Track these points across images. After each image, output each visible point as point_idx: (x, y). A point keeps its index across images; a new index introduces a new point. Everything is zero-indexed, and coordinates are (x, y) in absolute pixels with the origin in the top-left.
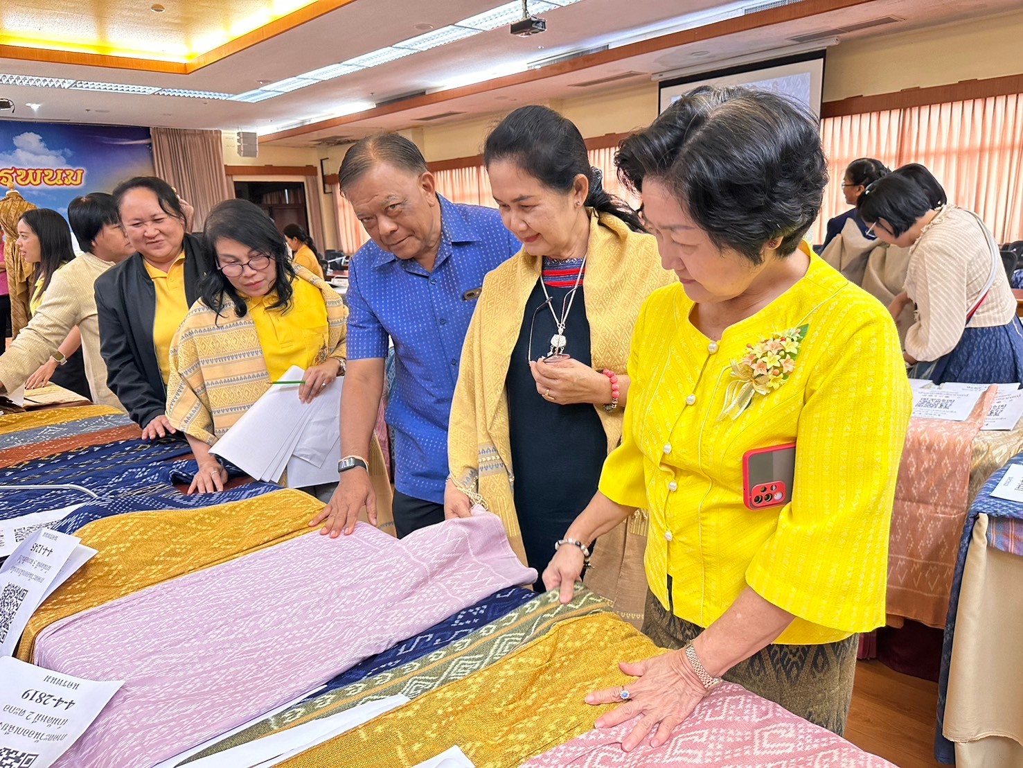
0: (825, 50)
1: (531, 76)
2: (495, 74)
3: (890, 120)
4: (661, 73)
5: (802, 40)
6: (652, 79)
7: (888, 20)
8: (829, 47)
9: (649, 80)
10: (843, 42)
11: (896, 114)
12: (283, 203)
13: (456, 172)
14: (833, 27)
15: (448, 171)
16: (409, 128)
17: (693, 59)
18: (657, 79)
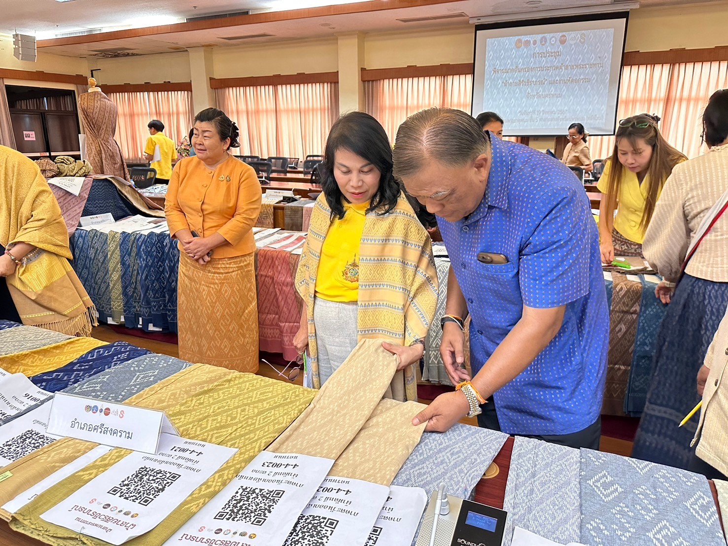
0: (627, 12)
4: (478, 18)
6: (470, 22)
8: (631, 9)
9: (467, 22)
11: (667, 67)
12: (42, 108)
13: (250, 90)
15: (242, 89)
16: (203, 46)
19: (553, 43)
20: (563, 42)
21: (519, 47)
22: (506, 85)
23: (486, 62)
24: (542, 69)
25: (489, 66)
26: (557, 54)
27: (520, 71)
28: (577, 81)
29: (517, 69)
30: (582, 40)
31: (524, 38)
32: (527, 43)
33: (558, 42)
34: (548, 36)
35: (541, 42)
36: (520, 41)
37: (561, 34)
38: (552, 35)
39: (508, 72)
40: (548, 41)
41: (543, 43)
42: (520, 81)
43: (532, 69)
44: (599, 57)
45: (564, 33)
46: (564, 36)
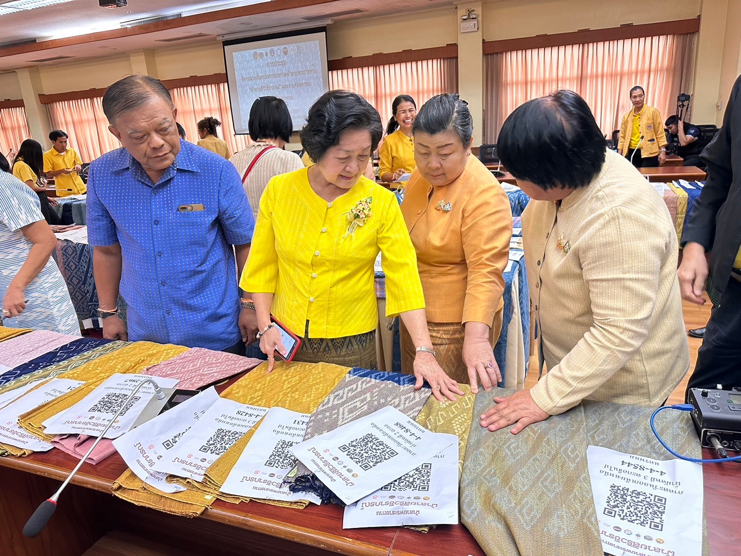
0: (325, 27)
1: (123, 33)
2: (94, 29)
3: (369, 73)
4: (223, 35)
5: (311, 19)
6: (217, 39)
7: (358, 11)
8: (327, 25)
9: (215, 39)
10: (336, 22)
11: (371, 69)
13: (73, 103)
14: (327, 13)
16: (25, 67)
17: (242, 28)
18: (220, 38)
19: (279, 54)
20: (286, 53)
21: (256, 59)
22: (252, 91)
23: (236, 72)
24: (275, 76)
25: (238, 75)
26: (284, 63)
27: (260, 79)
28: (301, 85)
29: (258, 77)
30: (299, 51)
31: (259, 51)
32: (261, 54)
33: (282, 53)
34: (275, 48)
35: (271, 54)
36: (255, 53)
37: (283, 47)
38: (277, 47)
39: (252, 80)
40: (275, 53)
41: (272, 54)
42: (261, 86)
43: (269, 76)
44: (313, 65)
45: (285, 46)
46: (285, 48)
